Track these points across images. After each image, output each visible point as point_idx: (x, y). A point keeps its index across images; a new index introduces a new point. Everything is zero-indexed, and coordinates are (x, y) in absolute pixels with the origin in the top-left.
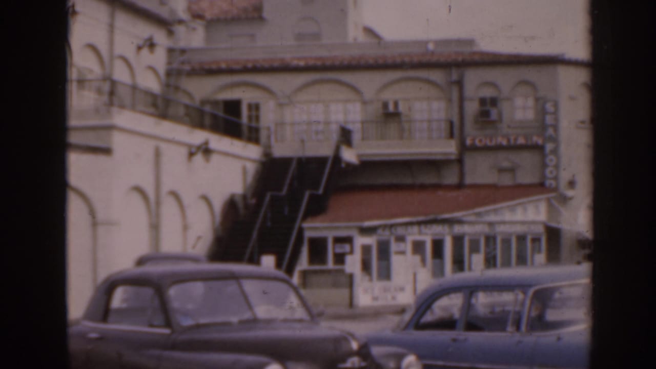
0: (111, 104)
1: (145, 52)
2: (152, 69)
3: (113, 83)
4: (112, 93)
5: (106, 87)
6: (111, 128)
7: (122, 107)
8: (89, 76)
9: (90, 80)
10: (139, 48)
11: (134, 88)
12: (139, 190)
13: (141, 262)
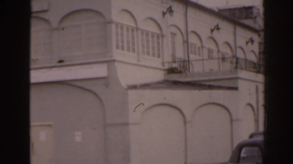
0: (236, 67)
1: (250, 44)
2: (253, 51)
3: (237, 59)
4: (237, 63)
5: (235, 60)
6: (238, 78)
7: (242, 69)
8: (227, 56)
9: (227, 58)
10: (247, 43)
11: (246, 60)
12: (250, 105)
13: (251, 136)
